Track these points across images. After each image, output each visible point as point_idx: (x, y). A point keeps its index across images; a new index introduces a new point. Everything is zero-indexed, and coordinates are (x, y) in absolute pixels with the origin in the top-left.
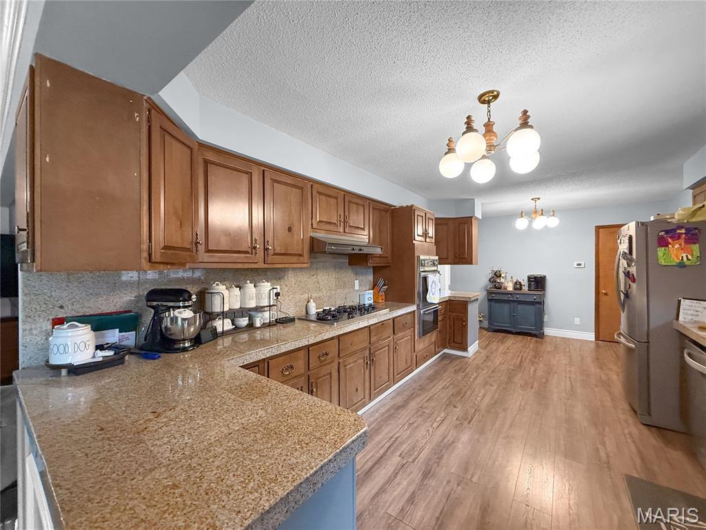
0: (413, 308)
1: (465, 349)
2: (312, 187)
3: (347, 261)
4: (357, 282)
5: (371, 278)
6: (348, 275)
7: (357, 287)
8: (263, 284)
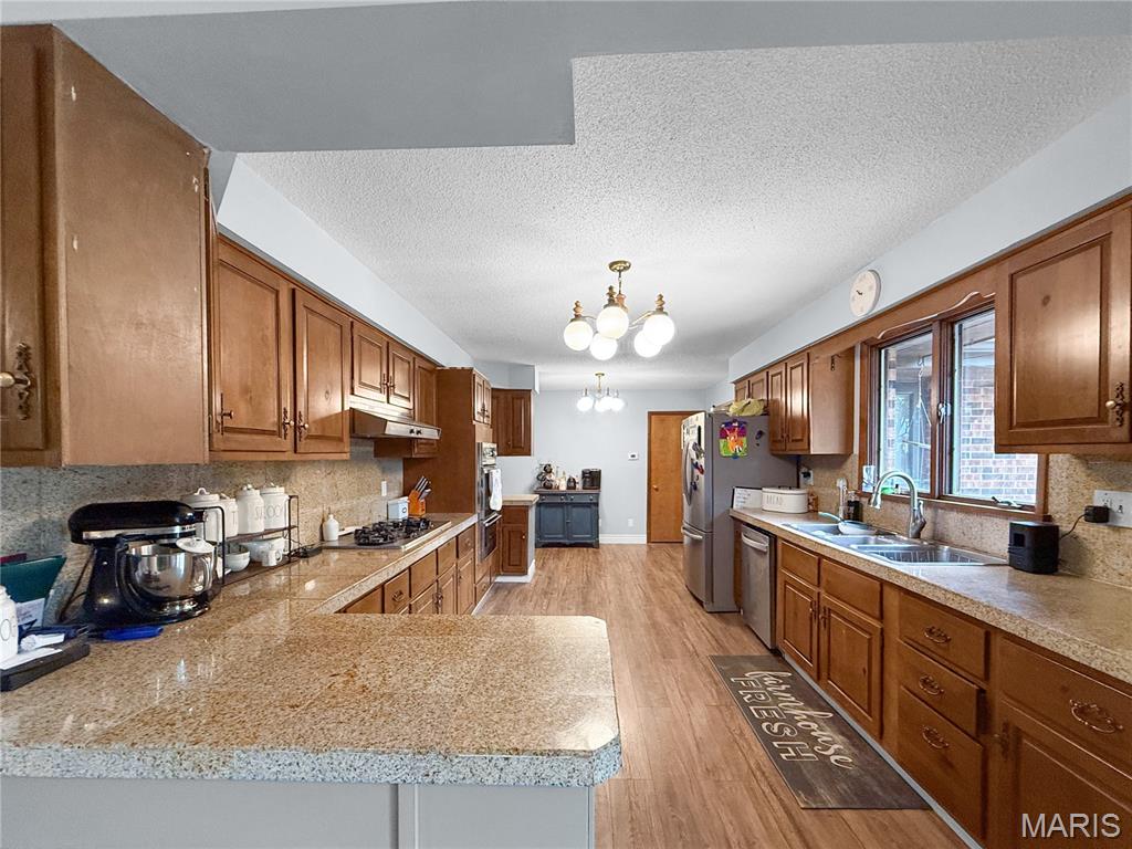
0: (474, 520)
1: (524, 573)
2: (352, 326)
3: (372, 449)
4: (384, 484)
5: (400, 477)
6: (372, 472)
7: (384, 493)
8: (271, 490)
